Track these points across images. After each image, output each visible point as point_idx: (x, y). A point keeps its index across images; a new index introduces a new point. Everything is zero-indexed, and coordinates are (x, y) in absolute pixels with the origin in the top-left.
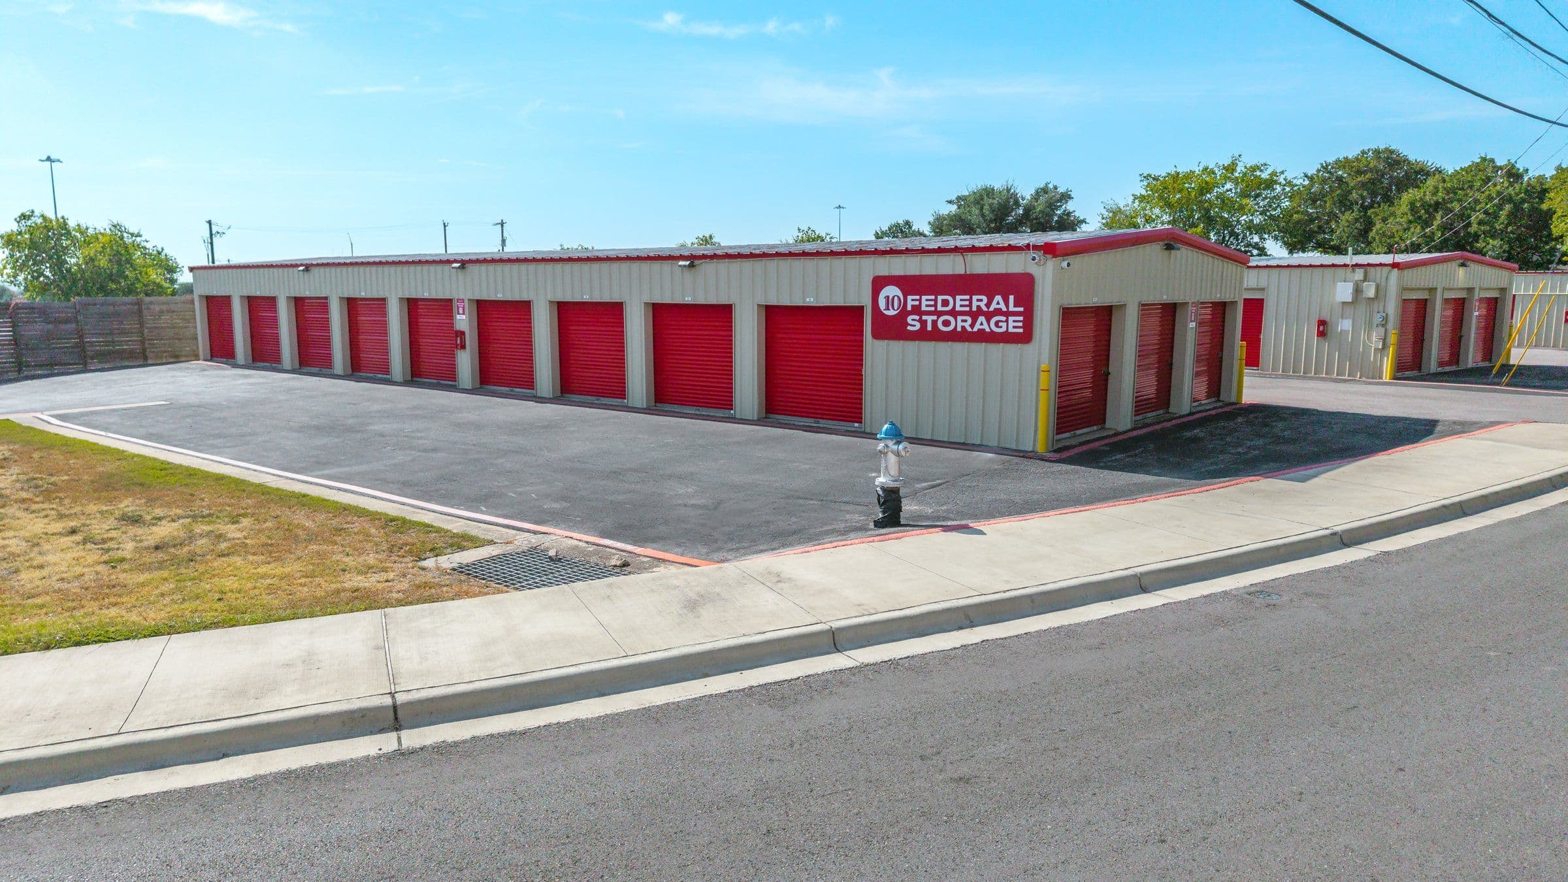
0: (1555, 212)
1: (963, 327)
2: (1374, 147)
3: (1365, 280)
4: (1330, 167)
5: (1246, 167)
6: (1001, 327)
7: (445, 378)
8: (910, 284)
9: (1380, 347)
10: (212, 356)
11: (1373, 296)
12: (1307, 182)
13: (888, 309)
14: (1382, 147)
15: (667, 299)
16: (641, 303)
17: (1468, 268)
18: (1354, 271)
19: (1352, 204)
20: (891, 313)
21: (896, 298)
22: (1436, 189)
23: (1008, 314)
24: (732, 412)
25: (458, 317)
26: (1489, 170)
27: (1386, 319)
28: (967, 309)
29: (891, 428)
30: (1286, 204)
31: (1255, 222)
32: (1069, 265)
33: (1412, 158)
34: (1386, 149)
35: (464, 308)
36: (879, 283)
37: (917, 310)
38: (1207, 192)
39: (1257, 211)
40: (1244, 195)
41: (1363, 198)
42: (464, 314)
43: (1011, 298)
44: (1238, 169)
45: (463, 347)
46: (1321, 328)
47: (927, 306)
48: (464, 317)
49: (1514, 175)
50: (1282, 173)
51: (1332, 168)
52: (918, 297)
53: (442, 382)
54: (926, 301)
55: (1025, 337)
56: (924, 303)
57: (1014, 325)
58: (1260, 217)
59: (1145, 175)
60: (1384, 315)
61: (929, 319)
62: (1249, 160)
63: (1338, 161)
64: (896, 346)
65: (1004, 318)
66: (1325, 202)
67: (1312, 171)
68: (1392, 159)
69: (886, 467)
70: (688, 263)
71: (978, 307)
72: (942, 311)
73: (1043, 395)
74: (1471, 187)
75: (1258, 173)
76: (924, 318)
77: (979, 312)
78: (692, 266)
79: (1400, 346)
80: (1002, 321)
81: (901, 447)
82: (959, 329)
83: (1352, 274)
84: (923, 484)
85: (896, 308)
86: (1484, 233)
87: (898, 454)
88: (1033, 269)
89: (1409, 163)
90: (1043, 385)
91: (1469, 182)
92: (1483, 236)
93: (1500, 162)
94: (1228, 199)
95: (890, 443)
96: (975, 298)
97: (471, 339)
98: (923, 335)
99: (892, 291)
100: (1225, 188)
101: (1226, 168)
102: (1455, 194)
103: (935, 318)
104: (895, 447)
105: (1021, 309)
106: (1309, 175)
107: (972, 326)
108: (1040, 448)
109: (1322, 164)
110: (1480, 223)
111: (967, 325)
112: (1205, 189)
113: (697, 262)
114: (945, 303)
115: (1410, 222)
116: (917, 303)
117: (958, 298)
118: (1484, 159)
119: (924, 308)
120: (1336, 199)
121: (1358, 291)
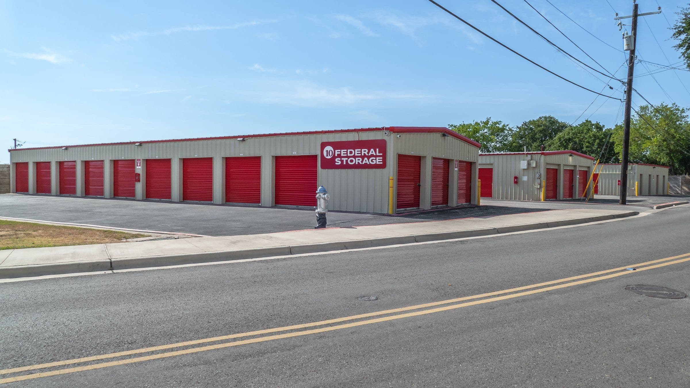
0: (615, 143)
1: (358, 163)
2: (544, 116)
3: (531, 159)
4: (527, 124)
5: (492, 123)
6: (374, 162)
7: (131, 195)
8: (336, 145)
9: (539, 188)
10: (16, 191)
11: (535, 166)
12: (518, 130)
13: (327, 156)
14: (547, 116)
15: (233, 155)
16: (220, 158)
17: (573, 157)
18: (527, 156)
19: (536, 139)
20: (329, 157)
21: (331, 151)
22: (569, 133)
23: (376, 156)
24: (260, 204)
25: (137, 167)
26: (589, 125)
27: (540, 175)
28: (360, 155)
29: (322, 188)
30: (510, 139)
31: (497, 146)
32: (400, 136)
33: (560, 121)
34: (549, 117)
35: (140, 163)
36: (324, 145)
37: (339, 156)
38: (477, 133)
39: (498, 142)
40: (492, 134)
41: (542, 138)
42: (140, 166)
43: (377, 150)
44: (489, 123)
45: (139, 181)
46: (516, 180)
47: (343, 154)
48: (140, 167)
49: (599, 128)
50: (507, 125)
51: (528, 124)
52: (340, 150)
53: (128, 198)
54: (343, 152)
55: (383, 166)
56: (342, 153)
57: (378, 161)
58: (499, 144)
59: (450, 125)
60: (540, 174)
61: (345, 159)
62: (493, 120)
63: (530, 121)
64: (331, 171)
65: (374, 158)
66: (526, 139)
67: (520, 125)
68: (552, 121)
69: (320, 205)
70: (242, 139)
71: (364, 154)
72: (350, 156)
73: (391, 189)
74: (582, 133)
75: (498, 125)
76: (342, 159)
77: (365, 156)
78: (243, 140)
79: (547, 186)
80: (374, 159)
81: (326, 196)
82: (357, 163)
83: (527, 157)
84: (339, 222)
85: (331, 155)
86: (589, 151)
87: (324, 199)
88: (385, 138)
89: (559, 122)
90: (391, 185)
91: (582, 130)
92: (588, 152)
93: (594, 122)
94: (486, 136)
95: (321, 194)
96: (363, 150)
97: (143, 178)
98: (342, 166)
99: (329, 148)
100: (485, 131)
101: (484, 123)
102: (577, 135)
103: (347, 159)
104: (323, 196)
105: (381, 154)
106: (519, 127)
107: (362, 162)
108: (390, 212)
109: (524, 122)
110: (587, 147)
111: (360, 162)
112: (476, 131)
113: (246, 139)
114: (351, 153)
115: (559, 146)
116: (339, 153)
117: (356, 150)
118: (587, 121)
119: (342, 155)
120: (530, 137)
121: (529, 164)
